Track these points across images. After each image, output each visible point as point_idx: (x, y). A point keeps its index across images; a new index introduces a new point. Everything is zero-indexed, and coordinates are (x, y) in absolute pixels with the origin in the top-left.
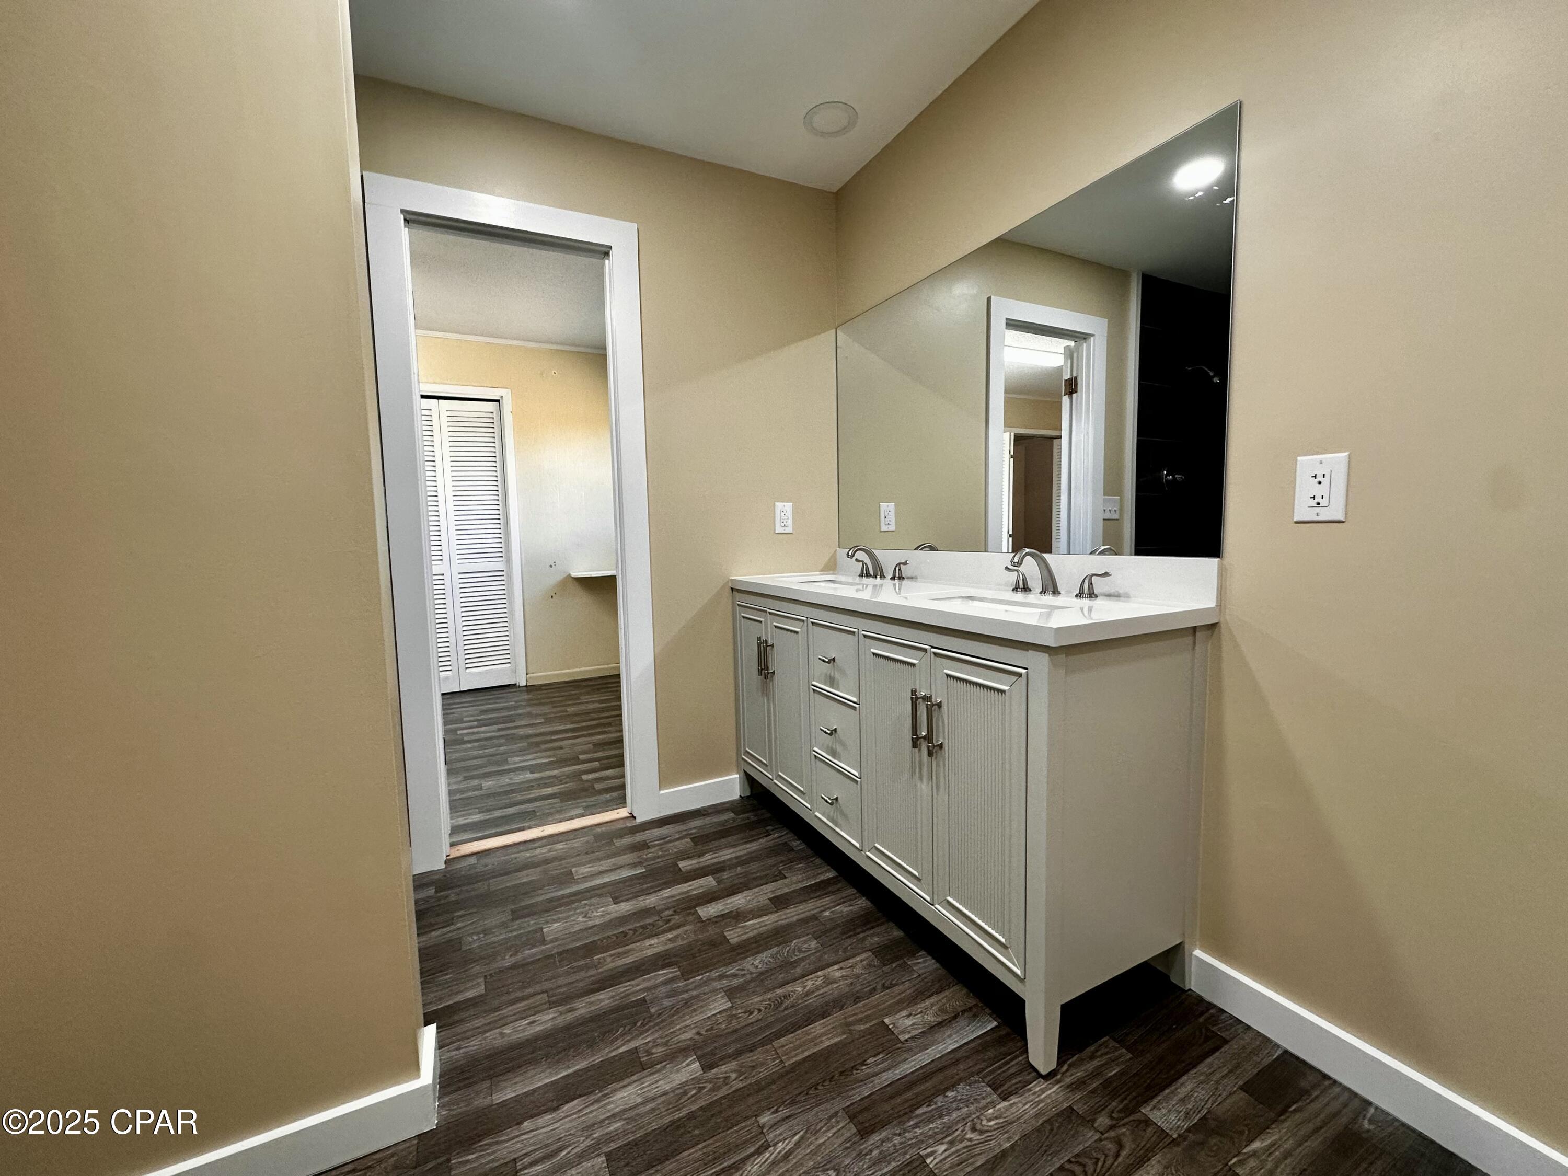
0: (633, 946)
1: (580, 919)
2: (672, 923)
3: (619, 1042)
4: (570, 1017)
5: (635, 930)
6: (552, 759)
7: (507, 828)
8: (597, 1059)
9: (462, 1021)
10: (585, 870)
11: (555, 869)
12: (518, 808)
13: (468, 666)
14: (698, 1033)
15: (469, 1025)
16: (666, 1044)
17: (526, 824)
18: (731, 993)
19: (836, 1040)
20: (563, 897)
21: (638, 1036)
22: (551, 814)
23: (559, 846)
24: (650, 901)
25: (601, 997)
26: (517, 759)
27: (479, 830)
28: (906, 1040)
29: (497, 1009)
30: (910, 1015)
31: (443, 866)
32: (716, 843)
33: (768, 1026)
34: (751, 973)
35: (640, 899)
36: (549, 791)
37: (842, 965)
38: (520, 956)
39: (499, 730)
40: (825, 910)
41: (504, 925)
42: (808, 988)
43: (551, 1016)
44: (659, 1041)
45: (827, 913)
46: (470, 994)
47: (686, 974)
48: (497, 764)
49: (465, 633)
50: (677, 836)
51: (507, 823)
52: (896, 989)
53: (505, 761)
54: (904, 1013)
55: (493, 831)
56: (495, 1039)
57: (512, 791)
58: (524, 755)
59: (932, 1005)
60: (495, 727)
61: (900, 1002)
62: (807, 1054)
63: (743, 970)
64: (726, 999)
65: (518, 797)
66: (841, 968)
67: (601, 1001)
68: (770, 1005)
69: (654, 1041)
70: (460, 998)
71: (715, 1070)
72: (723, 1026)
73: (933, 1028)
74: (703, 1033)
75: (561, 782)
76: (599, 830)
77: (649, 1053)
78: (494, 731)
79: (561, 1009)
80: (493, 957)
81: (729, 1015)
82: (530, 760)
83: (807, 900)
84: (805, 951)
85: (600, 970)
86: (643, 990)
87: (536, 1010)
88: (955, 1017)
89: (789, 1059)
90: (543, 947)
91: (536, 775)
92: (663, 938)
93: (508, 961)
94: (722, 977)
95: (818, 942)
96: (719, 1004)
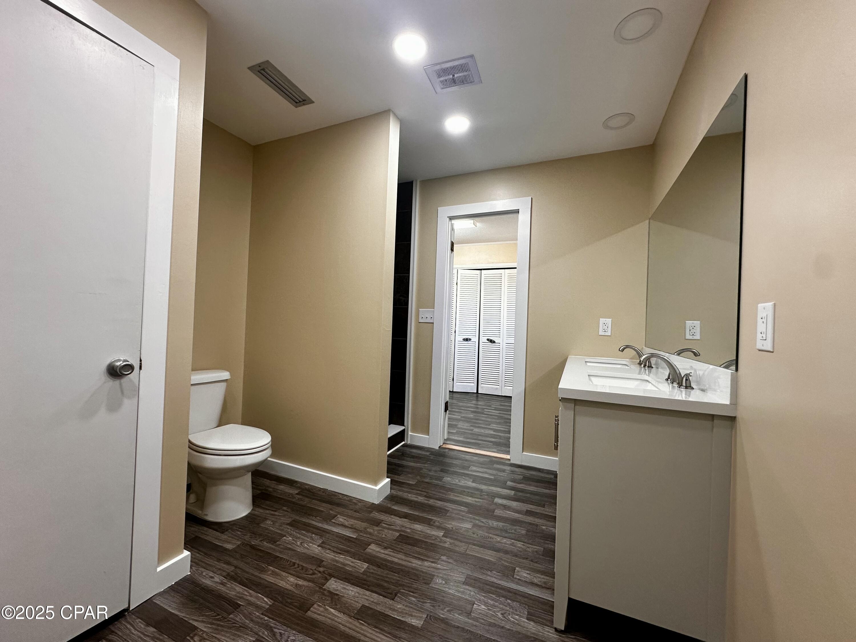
0: (462, 496)
1: (457, 481)
2: (483, 497)
3: (430, 515)
4: (427, 502)
5: (469, 492)
6: (506, 430)
7: (467, 446)
8: (421, 515)
9: (403, 487)
10: (474, 468)
11: (466, 464)
12: (476, 441)
13: (506, 385)
14: (452, 528)
15: (403, 489)
16: (441, 524)
17: (473, 447)
18: (475, 525)
19: (492, 560)
20: (459, 472)
21: (437, 517)
22: (485, 447)
23: (475, 458)
24: (484, 487)
25: (439, 503)
26: (494, 425)
27: (456, 443)
28: (516, 578)
29: (413, 489)
30: (529, 574)
31: (437, 448)
32: (531, 483)
33: (475, 540)
34: (489, 525)
35: (481, 485)
36: (493, 440)
37: (525, 544)
38: (431, 481)
39: (500, 413)
40: (544, 526)
41: (436, 471)
42: (502, 541)
43: (422, 499)
44: (440, 522)
45: (544, 527)
46: (411, 482)
47: (469, 512)
48: (486, 425)
49: (506, 370)
50: (519, 473)
51: (467, 444)
52: (536, 565)
53: (489, 425)
54: (528, 572)
55: (461, 445)
56: (406, 495)
57: (480, 435)
58: (498, 425)
59: (543, 578)
60: (499, 412)
61: (532, 568)
62: (476, 555)
63: (487, 522)
64: (472, 526)
65: (480, 438)
66: (523, 545)
67: (438, 503)
68: (483, 536)
69: (439, 521)
70: (408, 482)
71: (445, 538)
72: (461, 531)
73: (532, 584)
74: (454, 528)
75: (500, 439)
76: (494, 459)
77: (434, 522)
78: (497, 413)
79: (426, 499)
80: (424, 477)
81: (467, 530)
82: (500, 427)
83: (542, 519)
84: (517, 532)
85: (446, 496)
86: (451, 508)
87: (421, 495)
88: (548, 588)
89: (469, 552)
90: (439, 482)
91: (495, 433)
92: (473, 499)
93: (427, 480)
94: (478, 520)
95: (526, 533)
96: (468, 526)
